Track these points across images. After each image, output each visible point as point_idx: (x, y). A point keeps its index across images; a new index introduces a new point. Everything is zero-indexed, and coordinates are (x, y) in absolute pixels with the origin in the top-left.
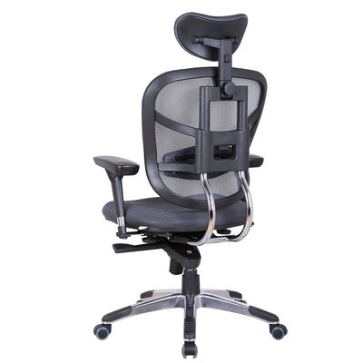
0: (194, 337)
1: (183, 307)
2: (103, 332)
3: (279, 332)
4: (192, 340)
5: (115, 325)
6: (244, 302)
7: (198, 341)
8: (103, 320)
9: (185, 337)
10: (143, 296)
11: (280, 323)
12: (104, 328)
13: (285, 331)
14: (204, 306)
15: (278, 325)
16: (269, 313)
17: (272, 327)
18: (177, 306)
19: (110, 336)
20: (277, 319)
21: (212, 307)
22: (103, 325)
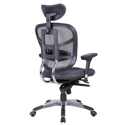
0: (65, 116)
1: (61, 105)
3: (94, 114)
5: (37, 112)
7: (66, 117)
8: (33, 110)
9: (61, 116)
10: (47, 102)
11: (94, 111)
12: (33, 113)
13: (96, 114)
14: (68, 105)
16: (89, 107)
17: (91, 112)
18: (59, 105)
19: (35, 116)
20: (93, 109)
21: (71, 105)
22: (33, 112)
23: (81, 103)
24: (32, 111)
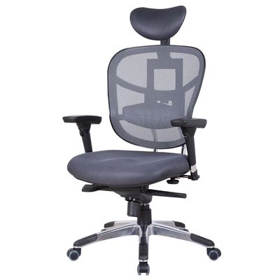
0: (147, 259)
1: (138, 234)
2: (74, 254)
3: (214, 254)
4: (145, 261)
5: (84, 249)
6: (187, 230)
7: (150, 262)
8: (75, 245)
9: (140, 259)
10: (106, 226)
11: (216, 247)
12: (75, 252)
13: (219, 253)
14: (155, 233)
15: (214, 249)
16: (206, 239)
17: (209, 250)
18: (134, 234)
19: (80, 258)
20: (213, 244)
21: (161, 234)
22: (74, 249)
23: (186, 228)
24: (72, 247)
